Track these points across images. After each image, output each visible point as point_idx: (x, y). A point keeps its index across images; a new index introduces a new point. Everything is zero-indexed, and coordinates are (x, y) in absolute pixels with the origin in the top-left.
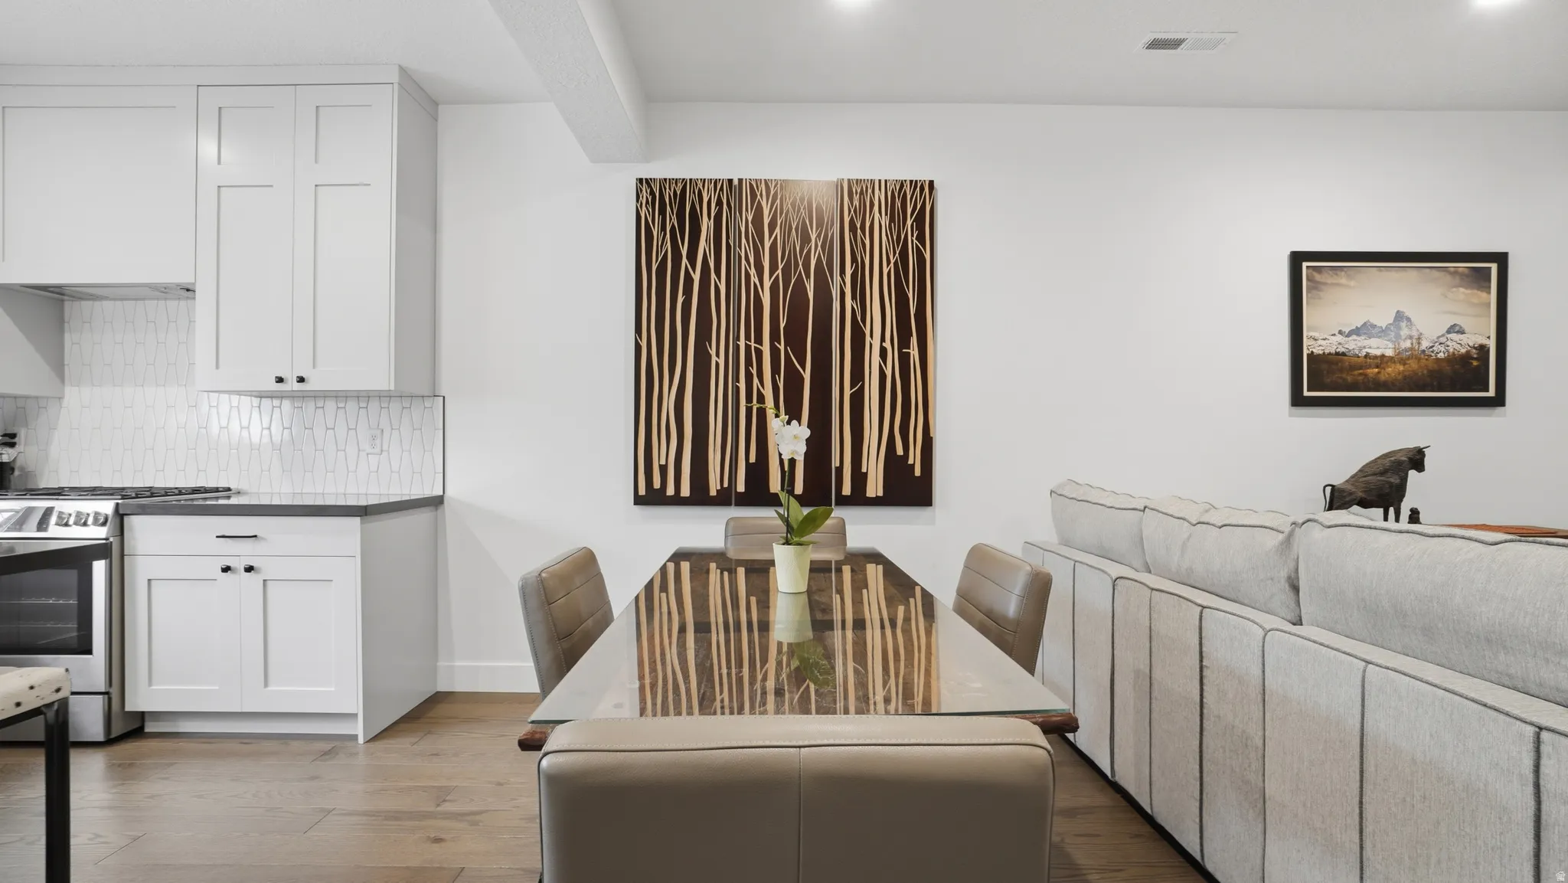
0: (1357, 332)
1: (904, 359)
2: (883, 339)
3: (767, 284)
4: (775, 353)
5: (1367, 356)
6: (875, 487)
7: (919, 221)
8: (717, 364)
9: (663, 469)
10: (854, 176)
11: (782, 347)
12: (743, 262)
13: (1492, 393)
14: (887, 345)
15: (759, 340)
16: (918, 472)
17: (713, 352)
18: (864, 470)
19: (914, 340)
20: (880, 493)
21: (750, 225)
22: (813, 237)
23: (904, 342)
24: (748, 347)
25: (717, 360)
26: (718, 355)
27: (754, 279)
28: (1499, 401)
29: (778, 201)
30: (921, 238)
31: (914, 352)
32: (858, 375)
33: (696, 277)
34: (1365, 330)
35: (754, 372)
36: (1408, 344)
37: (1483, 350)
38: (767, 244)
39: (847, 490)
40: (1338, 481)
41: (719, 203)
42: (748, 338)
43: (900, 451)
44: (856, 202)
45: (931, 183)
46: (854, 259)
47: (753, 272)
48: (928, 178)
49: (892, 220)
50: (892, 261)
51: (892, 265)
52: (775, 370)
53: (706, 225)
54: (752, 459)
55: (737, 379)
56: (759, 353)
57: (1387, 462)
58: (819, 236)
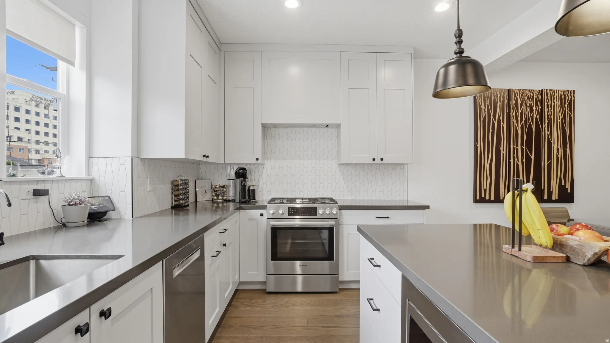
1: (565, 152)
2: (558, 145)
3: (520, 126)
4: (522, 150)
6: (555, 196)
7: (570, 104)
9: (485, 190)
10: (548, 89)
11: (524, 148)
12: (512, 118)
14: (559, 147)
15: (517, 145)
16: (569, 191)
17: (502, 149)
18: (551, 190)
19: (568, 146)
20: (557, 199)
21: (514, 105)
22: (534, 109)
23: (565, 146)
24: (514, 148)
25: (503, 152)
27: (516, 124)
29: (523, 97)
30: (570, 110)
31: (568, 150)
32: (549, 158)
33: (496, 123)
35: (516, 156)
38: (520, 112)
39: (546, 197)
41: (503, 97)
42: (514, 145)
43: (563, 184)
44: (549, 98)
45: (574, 91)
46: (548, 118)
47: (515, 121)
48: (573, 89)
49: (561, 104)
50: (561, 118)
51: (561, 119)
52: (522, 156)
53: (499, 105)
55: (510, 159)
56: (517, 150)
58: (536, 109)
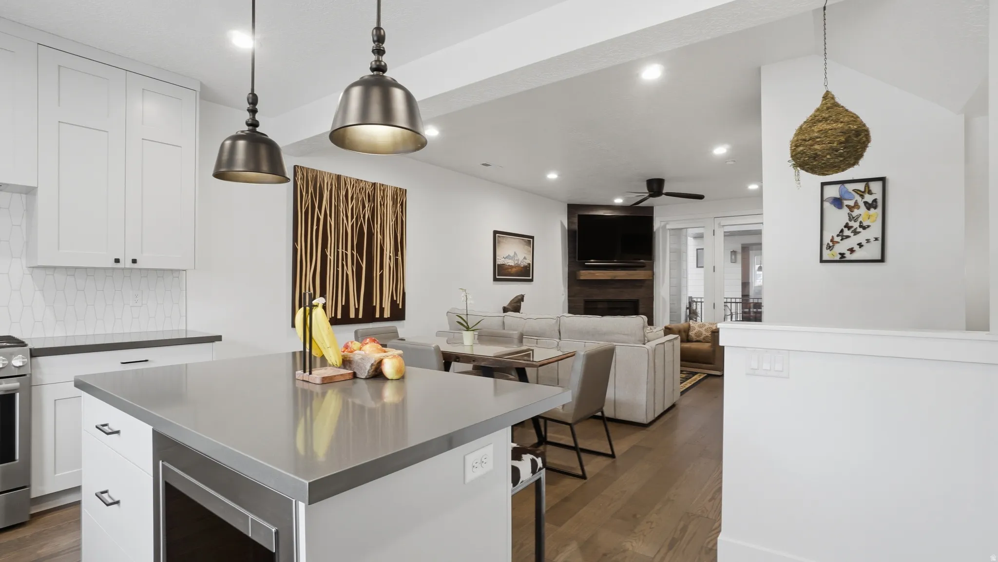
0: (506, 258)
1: (397, 260)
2: (390, 253)
3: (350, 224)
4: (352, 255)
5: (509, 266)
6: (387, 314)
7: (402, 205)
8: (330, 259)
10: (382, 183)
11: (355, 253)
12: (341, 213)
13: (531, 278)
14: (391, 254)
15: (346, 250)
16: (400, 307)
17: (328, 254)
18: (383, 307)
19: (400, 253)
20: (389, 316)
21: (344, 198)
22: (367, 206)
23: (396, 255)
24: (343, 252)
25: (331, 257)
26: (330, 255)
27: (345, 221)
28: (532, 280)
29: (354, 188)
30: (402, 212)
31: (400, 258)
32: (382, 268)
33: (322, 218)
34: (508, 257)
35: (345, 263)
36: (516, 262)
37: (529, 264)
38: (350, 207)
39: (377, 315)
40: (505, 306)
41: (331, 185)
42: (342, 249)
43: (395, 299)
44: (382, 194)
45: (406, 190)
46: (381, 218)
47: (345, 218)
48: (405, 188)
49: (393, 203)
50: (393, 220)
51: (393, 222)
52: (353, 264)
53: (326, 195)
54: (343, 304)
55: (338, 267)
56: (346, 255)
57: (517, 299)
58: (368, 206)
